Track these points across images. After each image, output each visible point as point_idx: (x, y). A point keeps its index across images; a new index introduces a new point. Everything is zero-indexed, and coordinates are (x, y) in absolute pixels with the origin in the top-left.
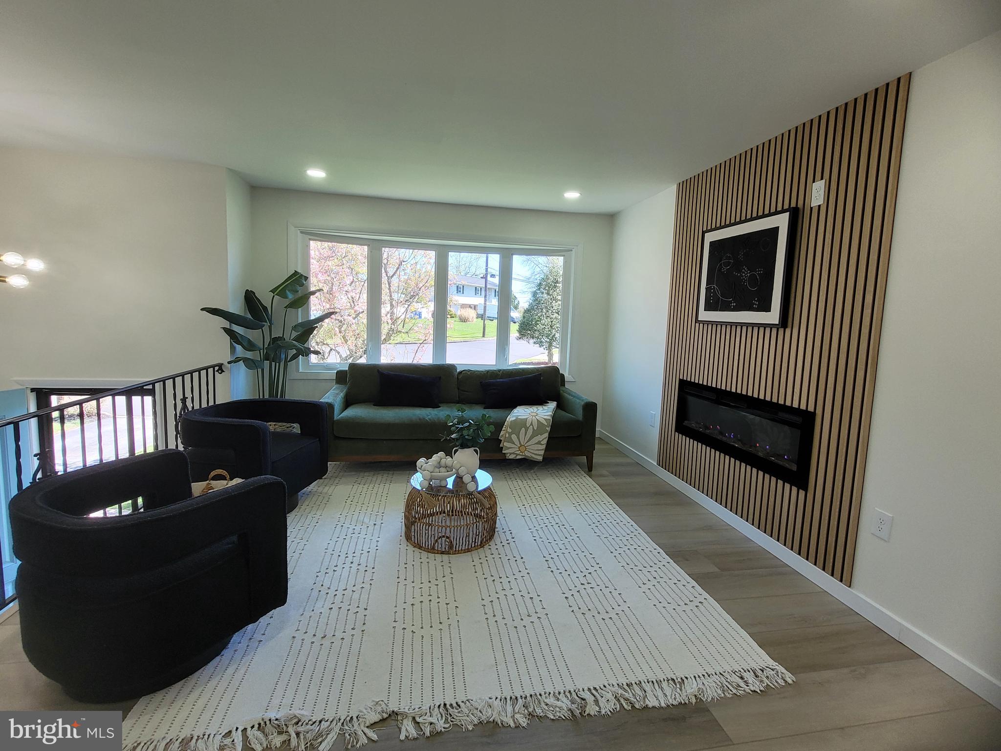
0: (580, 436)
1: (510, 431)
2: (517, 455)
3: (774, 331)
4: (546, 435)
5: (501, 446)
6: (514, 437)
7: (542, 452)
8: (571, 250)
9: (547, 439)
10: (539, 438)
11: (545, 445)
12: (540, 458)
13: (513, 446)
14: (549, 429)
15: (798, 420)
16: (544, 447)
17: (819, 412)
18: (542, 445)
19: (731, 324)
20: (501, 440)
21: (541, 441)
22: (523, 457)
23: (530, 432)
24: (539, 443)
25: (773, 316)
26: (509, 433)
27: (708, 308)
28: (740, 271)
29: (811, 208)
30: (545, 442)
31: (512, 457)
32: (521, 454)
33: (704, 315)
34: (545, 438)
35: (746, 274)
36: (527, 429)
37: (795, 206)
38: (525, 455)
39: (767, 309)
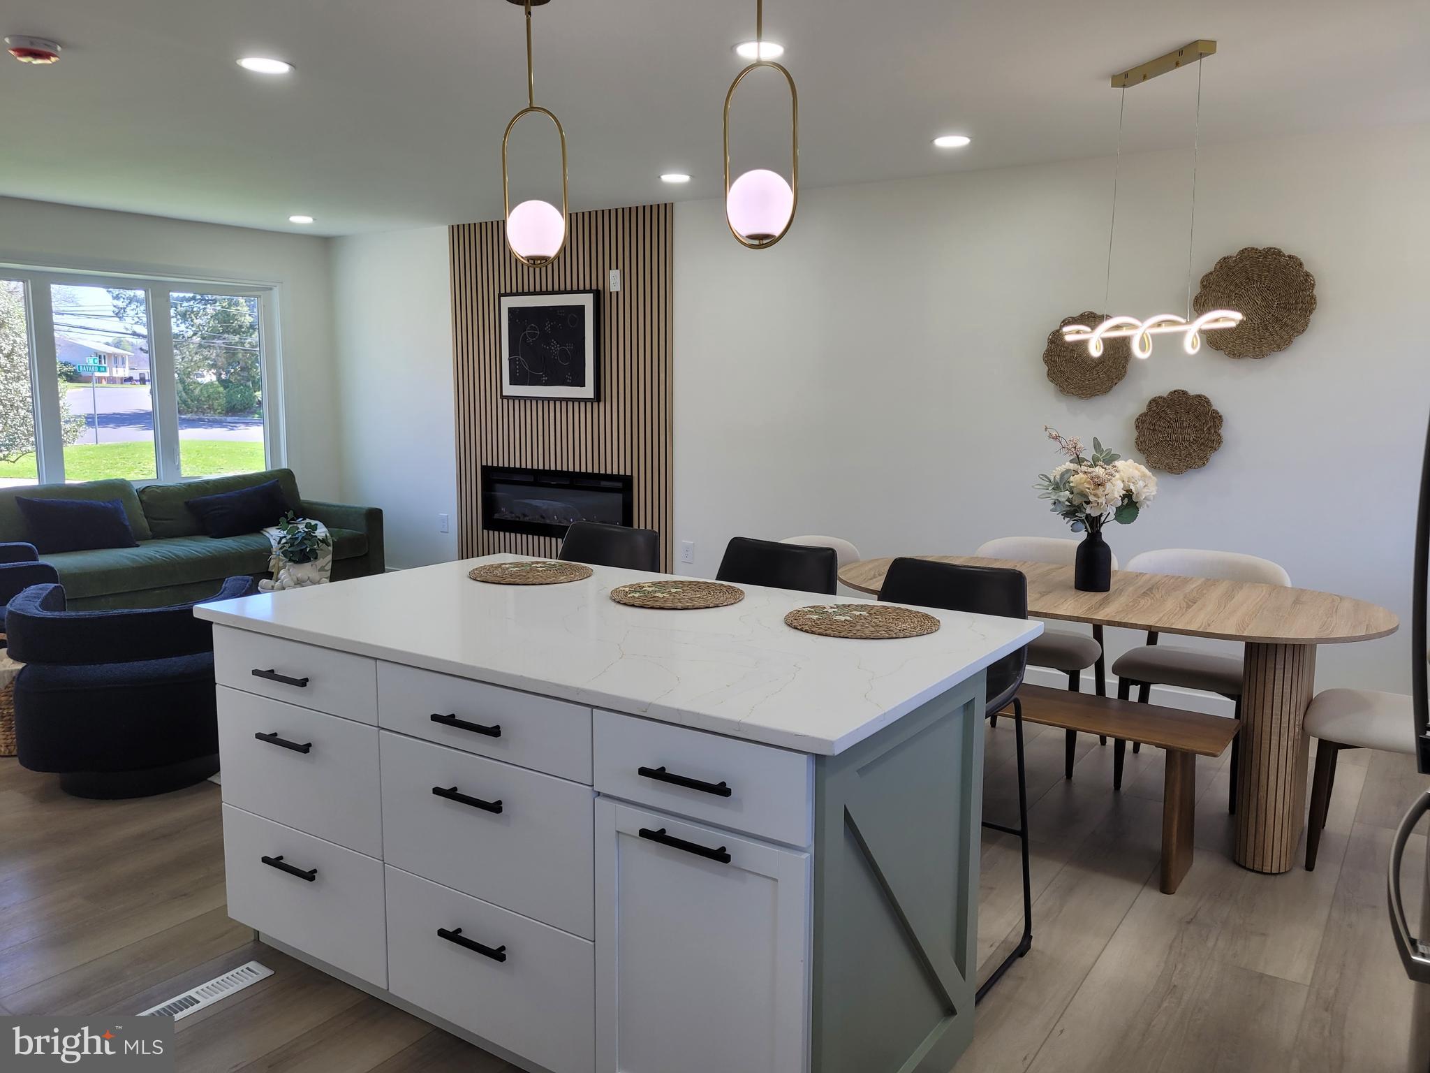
0: (366, 555)
3: (589, 405)
4: (330, 557)
8: (271, 289)
9: (330, 564)
11: (330, 572)
15: (619, 485)
17: (635, 475)
18: (327, 571)
19: (543, 399)
20: (273, 573)
25: (588, 391)
27: (513, 381)
28: (548, 344)
29: (611, 293)
30: (329, 567)
33: (510, 390)
34: (328, 563)
35: (555, 348)
37: (596, 288)
39: (582, 384)
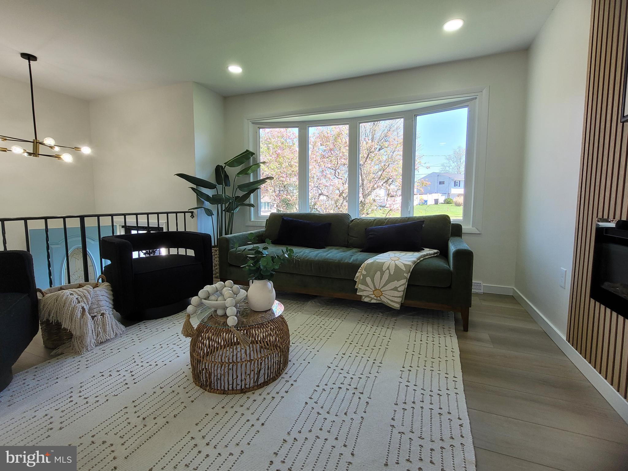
0: (449, 287)
1: (365, 273)
2: (372, 299)
4: (405, 282)
5: (356, 287)
6: (368, 279)
7: (399, 300)
9: (405, 286)
10: (396, 284)
11: (403, 292)
12: (397, 306)
13: (368, 289)
14: (408, 276)
16: (401, 294)
18: (400, 291)
20: (356, 282)
21: (398, 287)
22: (378, 302)
23: (386, 276)
24: (395, 289)
26: (364, 275)
30: (402, 288)
31: (367, 300)
32: (376, 298)
34: (403, 285)
36: (382, 273)
38: (381, 300)
